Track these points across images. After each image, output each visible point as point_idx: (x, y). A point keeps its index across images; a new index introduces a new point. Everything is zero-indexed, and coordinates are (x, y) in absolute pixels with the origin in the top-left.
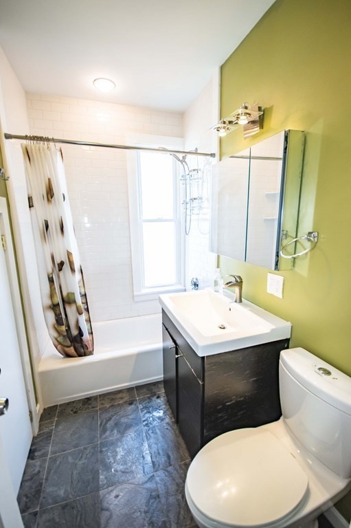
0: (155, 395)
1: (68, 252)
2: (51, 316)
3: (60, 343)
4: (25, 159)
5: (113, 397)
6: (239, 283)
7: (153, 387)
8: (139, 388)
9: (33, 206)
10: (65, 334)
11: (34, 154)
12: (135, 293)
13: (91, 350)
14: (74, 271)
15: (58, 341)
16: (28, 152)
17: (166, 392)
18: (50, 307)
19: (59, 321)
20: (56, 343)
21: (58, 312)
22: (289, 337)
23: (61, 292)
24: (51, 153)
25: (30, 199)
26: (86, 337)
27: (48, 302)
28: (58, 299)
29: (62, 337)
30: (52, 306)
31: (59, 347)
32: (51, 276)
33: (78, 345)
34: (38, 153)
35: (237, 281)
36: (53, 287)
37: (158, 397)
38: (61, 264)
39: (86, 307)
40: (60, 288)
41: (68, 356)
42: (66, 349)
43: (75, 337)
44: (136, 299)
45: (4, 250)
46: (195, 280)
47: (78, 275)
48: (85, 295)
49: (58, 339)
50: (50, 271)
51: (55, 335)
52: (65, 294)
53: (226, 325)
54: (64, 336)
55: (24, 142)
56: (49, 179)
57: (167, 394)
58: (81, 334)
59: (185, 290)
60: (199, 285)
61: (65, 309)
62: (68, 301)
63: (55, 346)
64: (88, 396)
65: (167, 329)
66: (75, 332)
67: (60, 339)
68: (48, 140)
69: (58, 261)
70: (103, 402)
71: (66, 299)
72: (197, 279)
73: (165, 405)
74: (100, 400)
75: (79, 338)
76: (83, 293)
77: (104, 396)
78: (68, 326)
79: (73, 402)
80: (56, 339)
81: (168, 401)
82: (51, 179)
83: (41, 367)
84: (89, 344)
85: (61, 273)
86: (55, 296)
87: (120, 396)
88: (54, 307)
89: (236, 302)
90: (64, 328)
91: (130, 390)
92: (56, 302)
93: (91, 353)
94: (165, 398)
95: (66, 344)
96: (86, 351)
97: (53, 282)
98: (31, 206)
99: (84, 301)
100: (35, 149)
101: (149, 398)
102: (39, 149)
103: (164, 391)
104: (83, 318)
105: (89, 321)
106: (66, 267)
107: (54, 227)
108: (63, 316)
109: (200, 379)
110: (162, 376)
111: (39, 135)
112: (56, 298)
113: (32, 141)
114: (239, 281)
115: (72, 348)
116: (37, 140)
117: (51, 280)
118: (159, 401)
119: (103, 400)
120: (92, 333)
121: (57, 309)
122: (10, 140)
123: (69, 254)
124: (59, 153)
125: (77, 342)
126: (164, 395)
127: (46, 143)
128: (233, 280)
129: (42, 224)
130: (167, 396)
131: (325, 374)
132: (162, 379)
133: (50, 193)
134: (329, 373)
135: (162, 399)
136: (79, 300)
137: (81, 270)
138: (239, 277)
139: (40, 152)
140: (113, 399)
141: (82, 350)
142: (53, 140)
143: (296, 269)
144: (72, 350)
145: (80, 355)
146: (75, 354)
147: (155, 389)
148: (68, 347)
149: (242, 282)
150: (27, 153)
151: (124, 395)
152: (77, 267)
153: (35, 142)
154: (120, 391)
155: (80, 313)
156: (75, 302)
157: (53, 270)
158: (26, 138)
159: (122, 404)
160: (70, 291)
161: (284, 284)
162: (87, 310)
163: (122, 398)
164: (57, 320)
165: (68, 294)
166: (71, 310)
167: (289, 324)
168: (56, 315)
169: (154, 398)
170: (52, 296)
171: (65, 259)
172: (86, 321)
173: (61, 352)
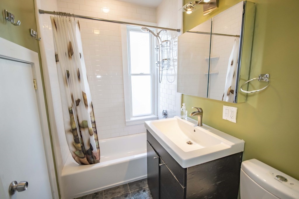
0: (142, 189)
1: (83, 92)
2: (71, 137)
3: (77, 155)
4: (53, 27)
5: (113, 191)
6: (200, 112)
7: (140, 183)
8: (131, 184)
9: (58, 61)
10: (81, 149)
11: (59, 24)
12: (126, 121)
13: (99, 159)
14: (87, 106)
15: (75, 154)
16: (55, 22)
17: (149, 187)
18: (70, 131)
19: (76, 141)
20: (74, 155)
21: (75, 134)
22: (243, 150)
23: (78, 120)
24: (71, 24)
25: (56, 56)
26: (95, 150)
27: (69, 127)
28: (76, 125)
29: (78, 152)
30: (72, 130)
31: (76, 158)
32: (71, 109)
33: (90, 157)
34: (62, 23)
35: (199, 112)
36: (72, 117)
37: (144, 191)
38: (78, 101)
39: (95, 130)
40: (77, 117)
41: (83, 164)
42: (81, 160)
43: (88, 151)
44: (127, 124)
45: (36, 90)
46: (165, 112)
47: (89, 109)
48: (95, 122)
49: (76, 153)
50: (70, 105)
51: (74, 150)
52: (80, 121)
53: (192, 141)
54: (80, 151)
55: (53, 16)
56: (70, 43)
57: (150, 188)
58: (91, 149)
59: (158, 119)
60: (168, 115)
61: (80, 132)
62: (82, 126)
63: (73, 157)
64: (96, 192)
65: (151, 145)
66: (87, 148)
67: (77, 153)
68: (69, 15)
69: (76, 99)
70: (106, 195)
71: (81, 125)
72: (166, 111)
73: (150, 196)
74: (105, 194)
75: (90, 152)
76: (93, 121)
77: (107, 191)
78: (83, 144)
79: (86, 196)
80: (74, 153)
81: (151, 194)
82: (72, 43)
83: (64, 173)
84: (97, 155)
85: (78, 107)
86: (74, 123)
87: (117, 190)
88: (73, 131)
89: (198, 125)
90: (80, 145)
91: (124, 186)
92: (74, 127)
93: (98, 162)
94: (149, 191)
95: (81, 156)
96: (95, 160)
97: (73, 113)
98: (57, 61)
99: (94, 126)
100: (61, 21)
101: (138, 192)
102: (63, 21)
103: (148, 186)
104: (93, 138)
105: (97, 139)
106: (82, 103)
107: (73, 75)
108: (79, 137)
109: (182, 185)
110: (147, 175)
111: (63, 12)
112: (74, 125)
113: (58, 16)
114: (200, 111)
115: (85, 159)
116: (62, 15)
117: (71, 112)
118: (145, 193)
119: (107, 194)
120: (99, 148)
121: (75, 132)
122: (43, 14)
123: (84, 94)
124: (77, 25)
125: (89, 154)
126: (148, 189)
127: (68, 17)
128: (197, 110)
129: (64, 73)
130: (150, 190)
131: (282, 181)
132: (147, 177)
133: (70, 52)
134: (286, 180)
135: (147, 192)
136: (90, 126)
137: (92, 105)
138: (201, 109)
139: (64, 23)
140: (113, 193)
141: (92, 160)
142: (74, 16)
143: (248, 102)
144: (85, 160)
145: (91, 163)
146: (87, 162)
147: (142, 185)
148: (83, 158)
149: (202, 112)
150: (55, 24)
151: (121, 189)
152: (89, 103)
153: (60, 16)
154: (118, 187)
155: (91, 135)
156: (87, 127)
157: (72, 105)
158: (54, 13)
159: (120, 197)
160: (84, 120)
161: (237, 113)
162: (96, 132)
163: (120, 192)
164: (75, 140)
165: (83, 121)
166: (85, 133)
167: (242, 141)
168: (74, 136)
169: (142, 192)
170: (71, 123)
171: (80, 97)
172: (95, 140)
173: (78, 161)
